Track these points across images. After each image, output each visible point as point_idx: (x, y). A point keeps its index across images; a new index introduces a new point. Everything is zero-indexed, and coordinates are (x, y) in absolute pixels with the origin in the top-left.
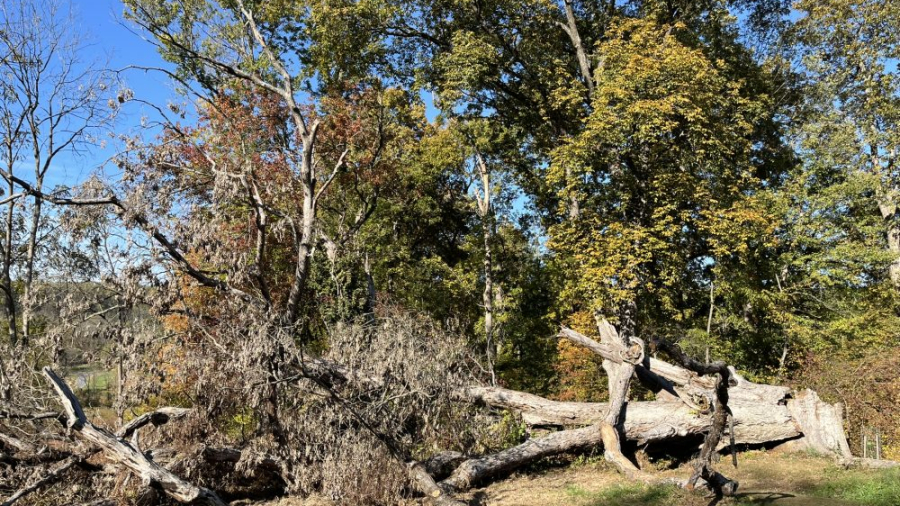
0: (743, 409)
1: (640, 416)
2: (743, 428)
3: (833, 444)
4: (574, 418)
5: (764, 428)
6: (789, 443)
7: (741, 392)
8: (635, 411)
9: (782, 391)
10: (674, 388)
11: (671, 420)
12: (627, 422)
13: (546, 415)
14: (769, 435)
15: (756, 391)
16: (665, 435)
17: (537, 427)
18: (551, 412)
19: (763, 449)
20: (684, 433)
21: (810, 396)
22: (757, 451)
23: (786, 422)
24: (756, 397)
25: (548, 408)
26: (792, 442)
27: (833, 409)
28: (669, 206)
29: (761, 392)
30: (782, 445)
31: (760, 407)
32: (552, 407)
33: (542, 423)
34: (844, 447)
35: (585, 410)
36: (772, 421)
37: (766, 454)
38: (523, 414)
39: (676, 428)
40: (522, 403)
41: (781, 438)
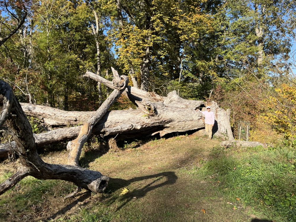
0: (175, 113)
1: (116, 118)
2: (175, 123)
3: (224, 131)
4: (76, 121)
5: (186, 123)
6: (200, 131)
7: (177, 104)
8: (114, 116)
9: (199, 103)
10: (136, 102)
11: (133, 120)
12: (107, 122)
13: (58, 120)
14: (189, 127)
15: (185, 103)
16: (126, 129)
17: (53, 126)
18: (62, 117)
19: (187, 135)
20: (139, 127)
21: (213, 105)
22: (183, 136)
23: (199, 119)
24: (184, 106)
25: (59, 115)
26: (202, 130)
27: (225, 112)
28: (159, 14)
29: (188, 104)
30: (197, 132)
31: (185, 112)
32: (62, 114)
33: (57, 124)
34: (230, 132)
35: (83, 116)
36: (191, 119)
37: (188, 137)
38: (44, 119)
39: (134, 125)
40: (42, 112)
41: (196, 128)
